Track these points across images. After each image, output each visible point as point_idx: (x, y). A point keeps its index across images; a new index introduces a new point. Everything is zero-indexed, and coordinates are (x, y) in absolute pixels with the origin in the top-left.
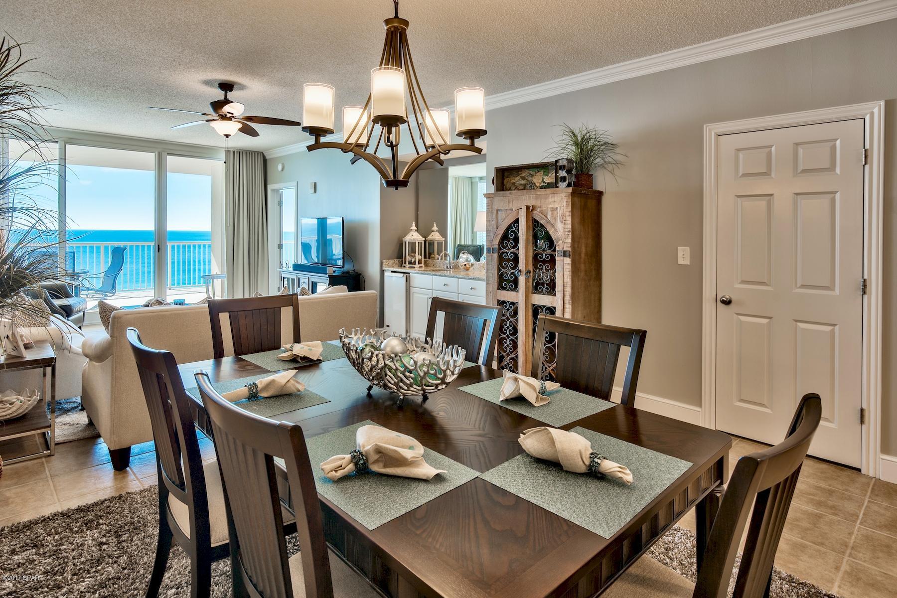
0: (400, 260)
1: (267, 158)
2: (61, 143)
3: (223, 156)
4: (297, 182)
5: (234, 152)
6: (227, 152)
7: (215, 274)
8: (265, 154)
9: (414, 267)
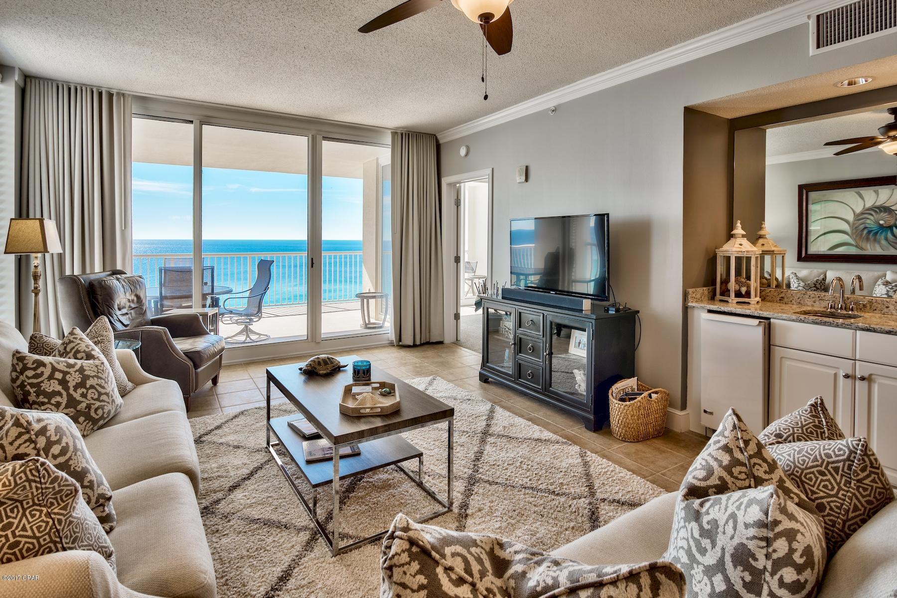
0: (711, 288)
1: (441, 142)
2: (196, 122)
3: (388, 139)
4: (493, 169)
5: (402, 134)
6: (394, 134)
7: (368, 292)
8: (438, 137)
9: (749, 303)
